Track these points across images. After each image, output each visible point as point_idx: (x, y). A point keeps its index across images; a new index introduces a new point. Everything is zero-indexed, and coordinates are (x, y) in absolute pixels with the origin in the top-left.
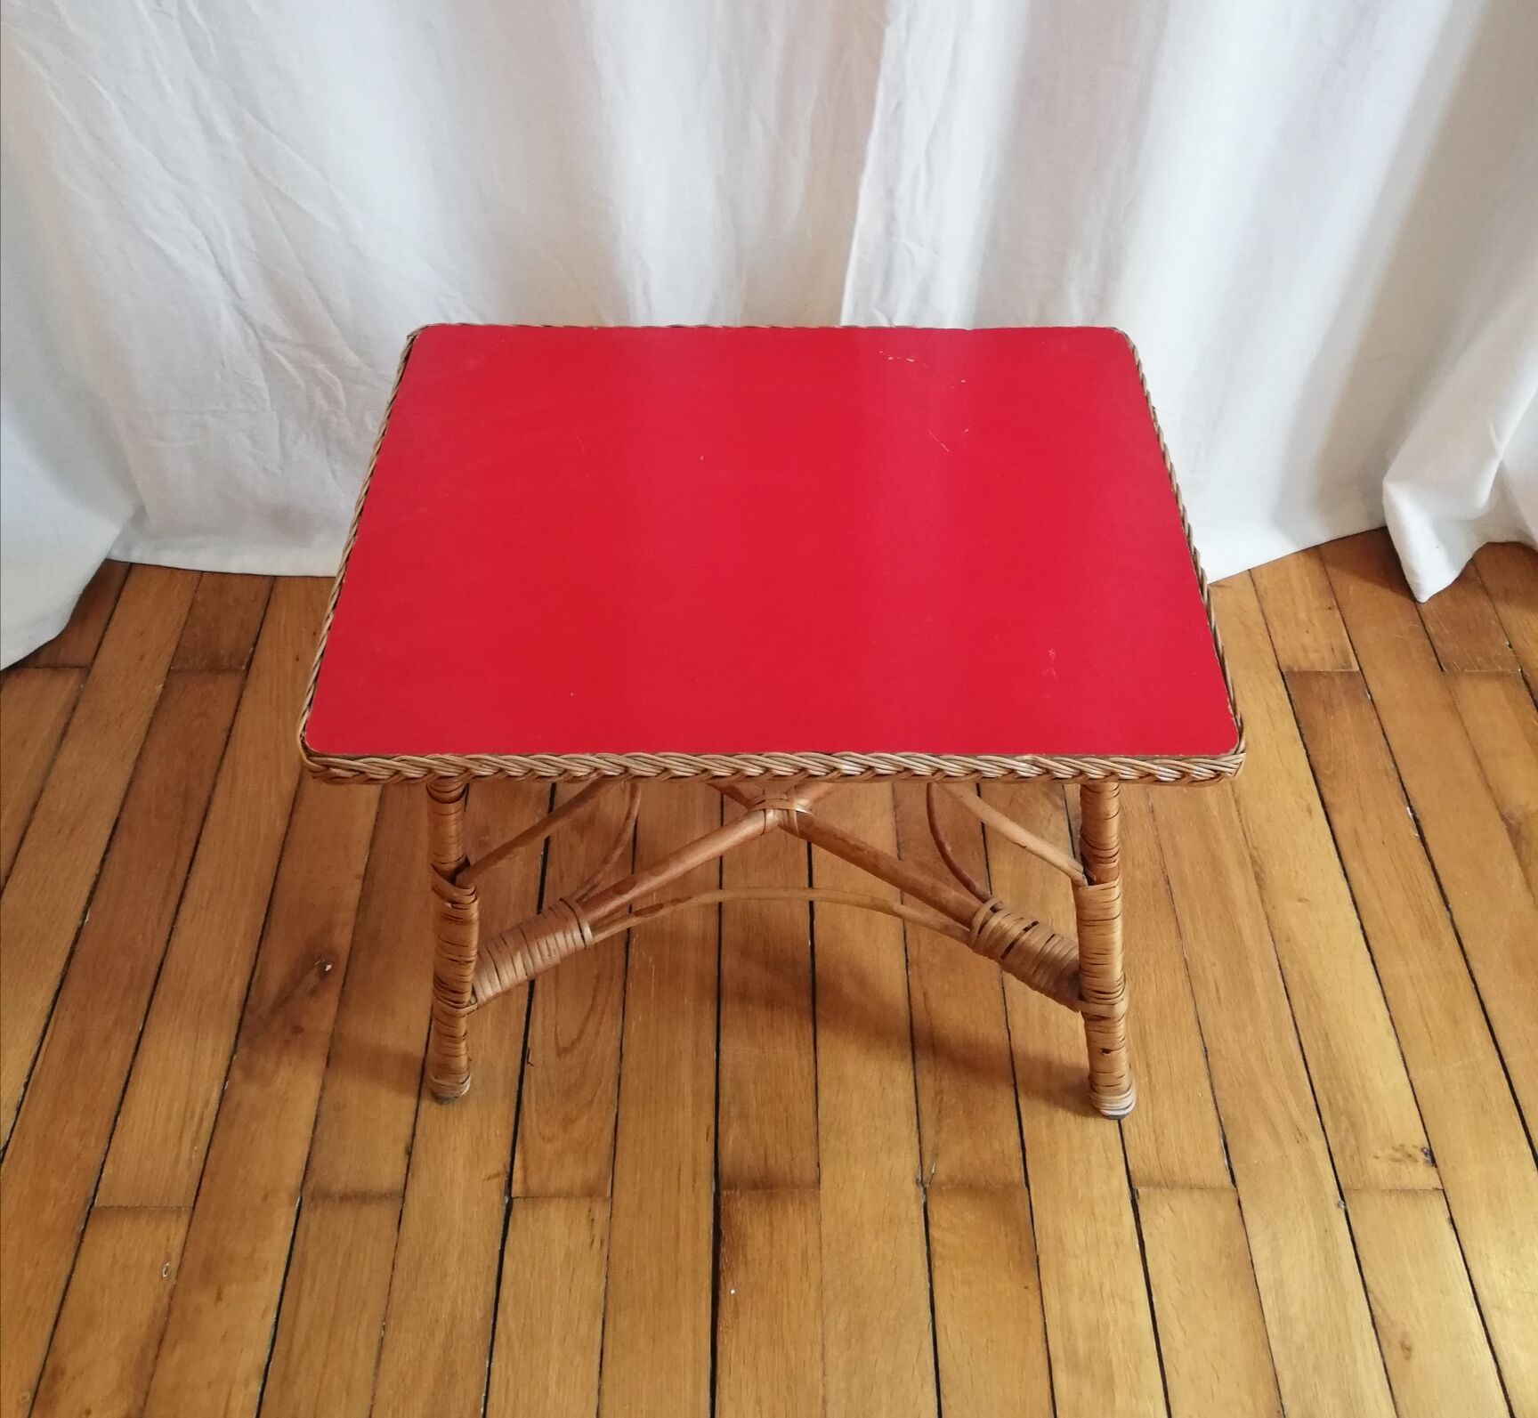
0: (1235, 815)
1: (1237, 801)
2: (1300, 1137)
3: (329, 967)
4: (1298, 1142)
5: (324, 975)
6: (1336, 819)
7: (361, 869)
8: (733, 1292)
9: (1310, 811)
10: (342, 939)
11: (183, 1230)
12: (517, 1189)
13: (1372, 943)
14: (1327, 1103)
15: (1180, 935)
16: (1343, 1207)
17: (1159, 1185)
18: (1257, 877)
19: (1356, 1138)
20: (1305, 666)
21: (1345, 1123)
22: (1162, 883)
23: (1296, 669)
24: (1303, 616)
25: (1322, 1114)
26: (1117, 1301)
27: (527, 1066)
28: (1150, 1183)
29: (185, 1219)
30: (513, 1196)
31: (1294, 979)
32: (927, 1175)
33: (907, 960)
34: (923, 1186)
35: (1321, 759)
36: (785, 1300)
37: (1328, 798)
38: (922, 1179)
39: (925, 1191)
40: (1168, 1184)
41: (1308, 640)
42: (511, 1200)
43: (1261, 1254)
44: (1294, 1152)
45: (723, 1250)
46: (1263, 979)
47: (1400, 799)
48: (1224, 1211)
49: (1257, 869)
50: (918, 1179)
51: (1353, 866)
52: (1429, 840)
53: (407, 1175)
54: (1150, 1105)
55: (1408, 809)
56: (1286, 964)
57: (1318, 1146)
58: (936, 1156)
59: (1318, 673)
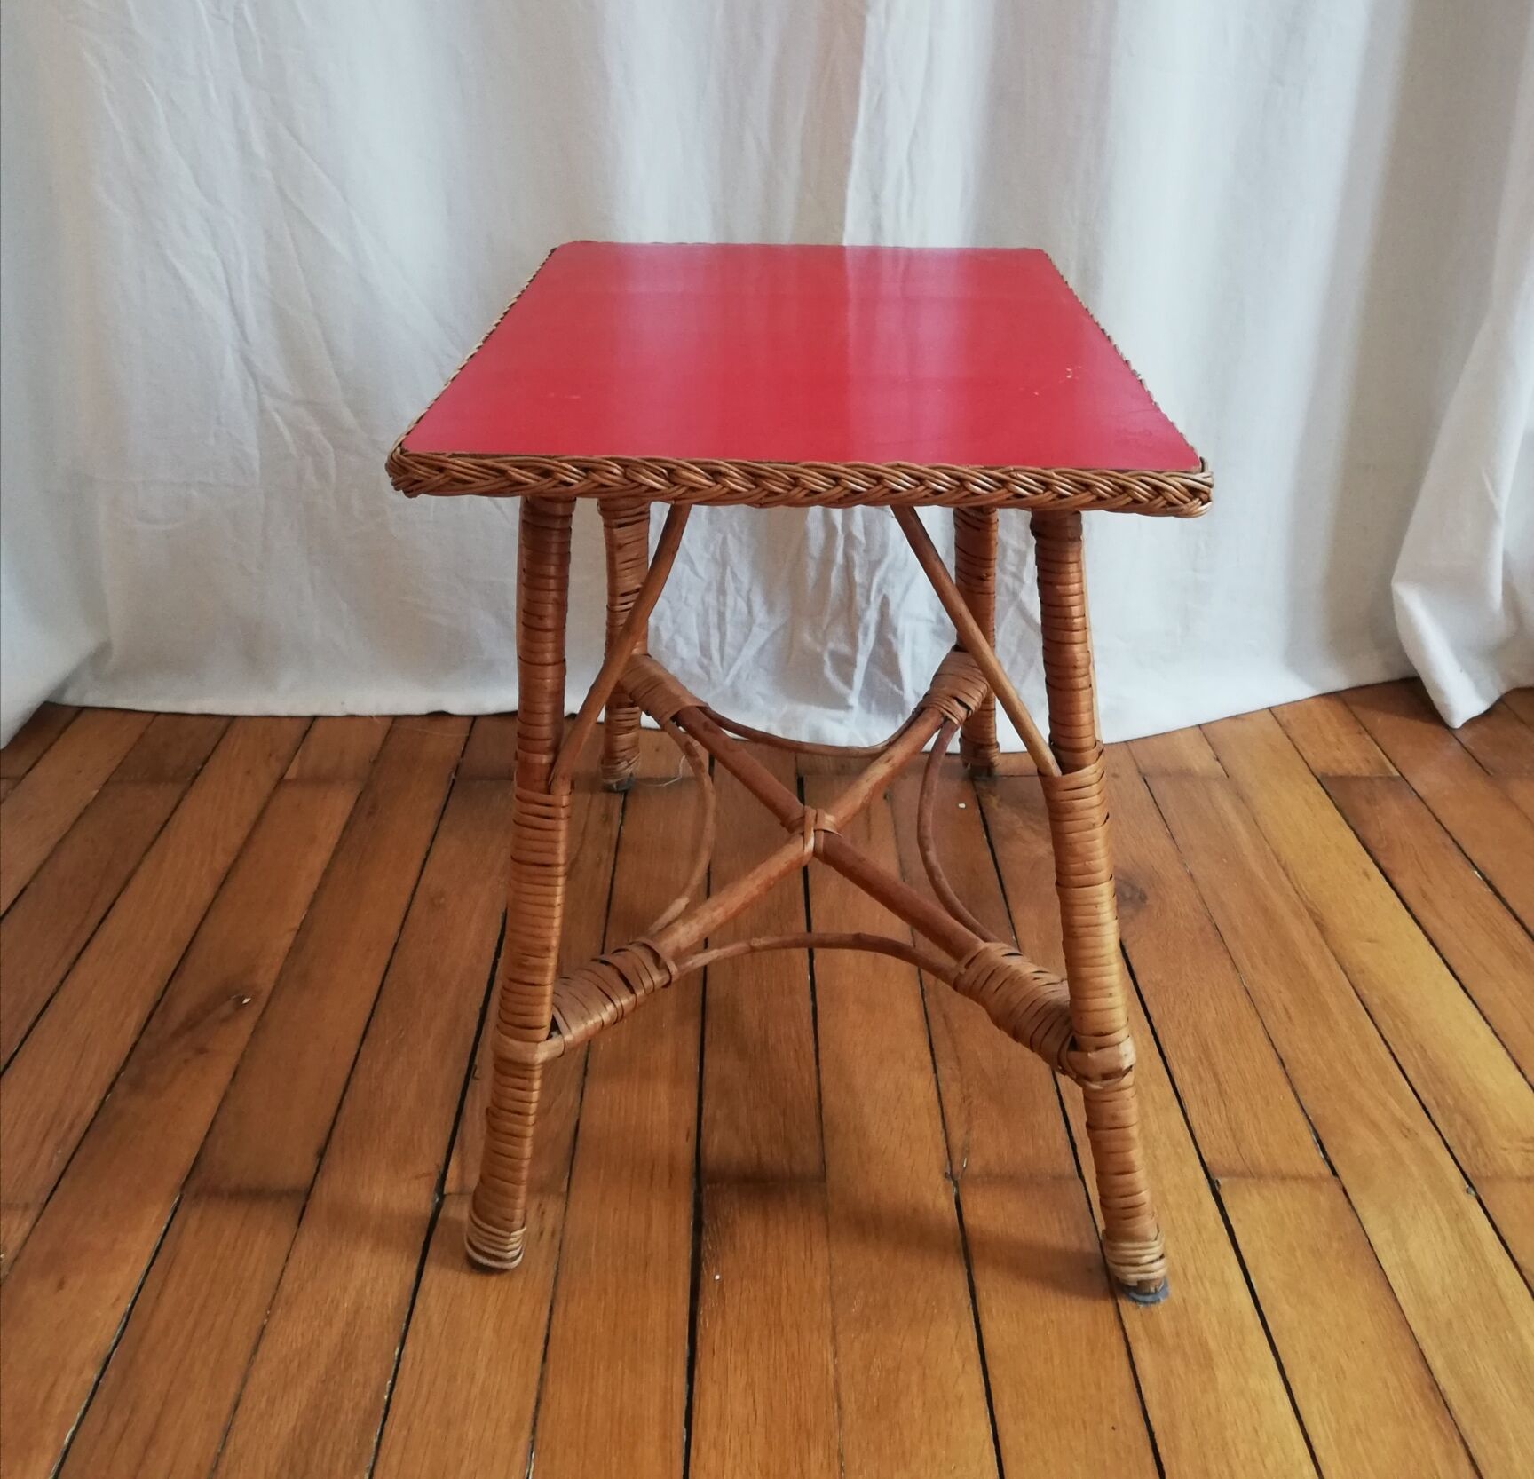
0: (1284, 878)
1: (1284, 869)
2: (1407, 1132)
3: (246, 1001)
4: (1406, 1137)
5: (239, 1005)
6: (1397, 881)
7: (297, 924)
8: (717, 1277)
9: (1366, 874)
10: (265, 979)
11: (27, 1225)
12: (450, 1186)
13: (1458, 973)
14: (1433, 1102)
15: (1235, 967)
16: (1473, 1192)
17: (1243, 1175)
18: (1317, 924)
19: (1476, 1132)
20: (1340, 773)
21: (1459, 1120)
22: (1209, 928)
23: (1331, 774)
24: (1332, 739)
25: (1430, 1112)
26: (1207, 1284)
27: (472, 1082)
28: (1231, 1173)
29: (33, 1214)
30: (445, 1192)
31: (1374, 1001)
32: (956, 1168)
33: (923, 990)
34: (953, 1179)
35: (1373, 837)
36: (784, 1285)
37: (1383, 863)
38: (951, 1171)
39: (956, 1184)
40: (1253, 1174)
41: (1338, 754)
42: (442, 1196)
43: (1380, 1237)
44: (1403, 1146)
45: (706, 1238)
46: (1338, 1000)
47: (1466, 865)
48: (1327, 1197)
49: (1317, 918)
50: (946, 1173)
51: (1424, 915)
52: (1504, 894)
53: (316, 1175)
54: (1223, 1107)
55: (1476, 872)
56: (1364, 991)
57: (1432, 1141)
58: (966, 1151)
59: (1356, 778)
